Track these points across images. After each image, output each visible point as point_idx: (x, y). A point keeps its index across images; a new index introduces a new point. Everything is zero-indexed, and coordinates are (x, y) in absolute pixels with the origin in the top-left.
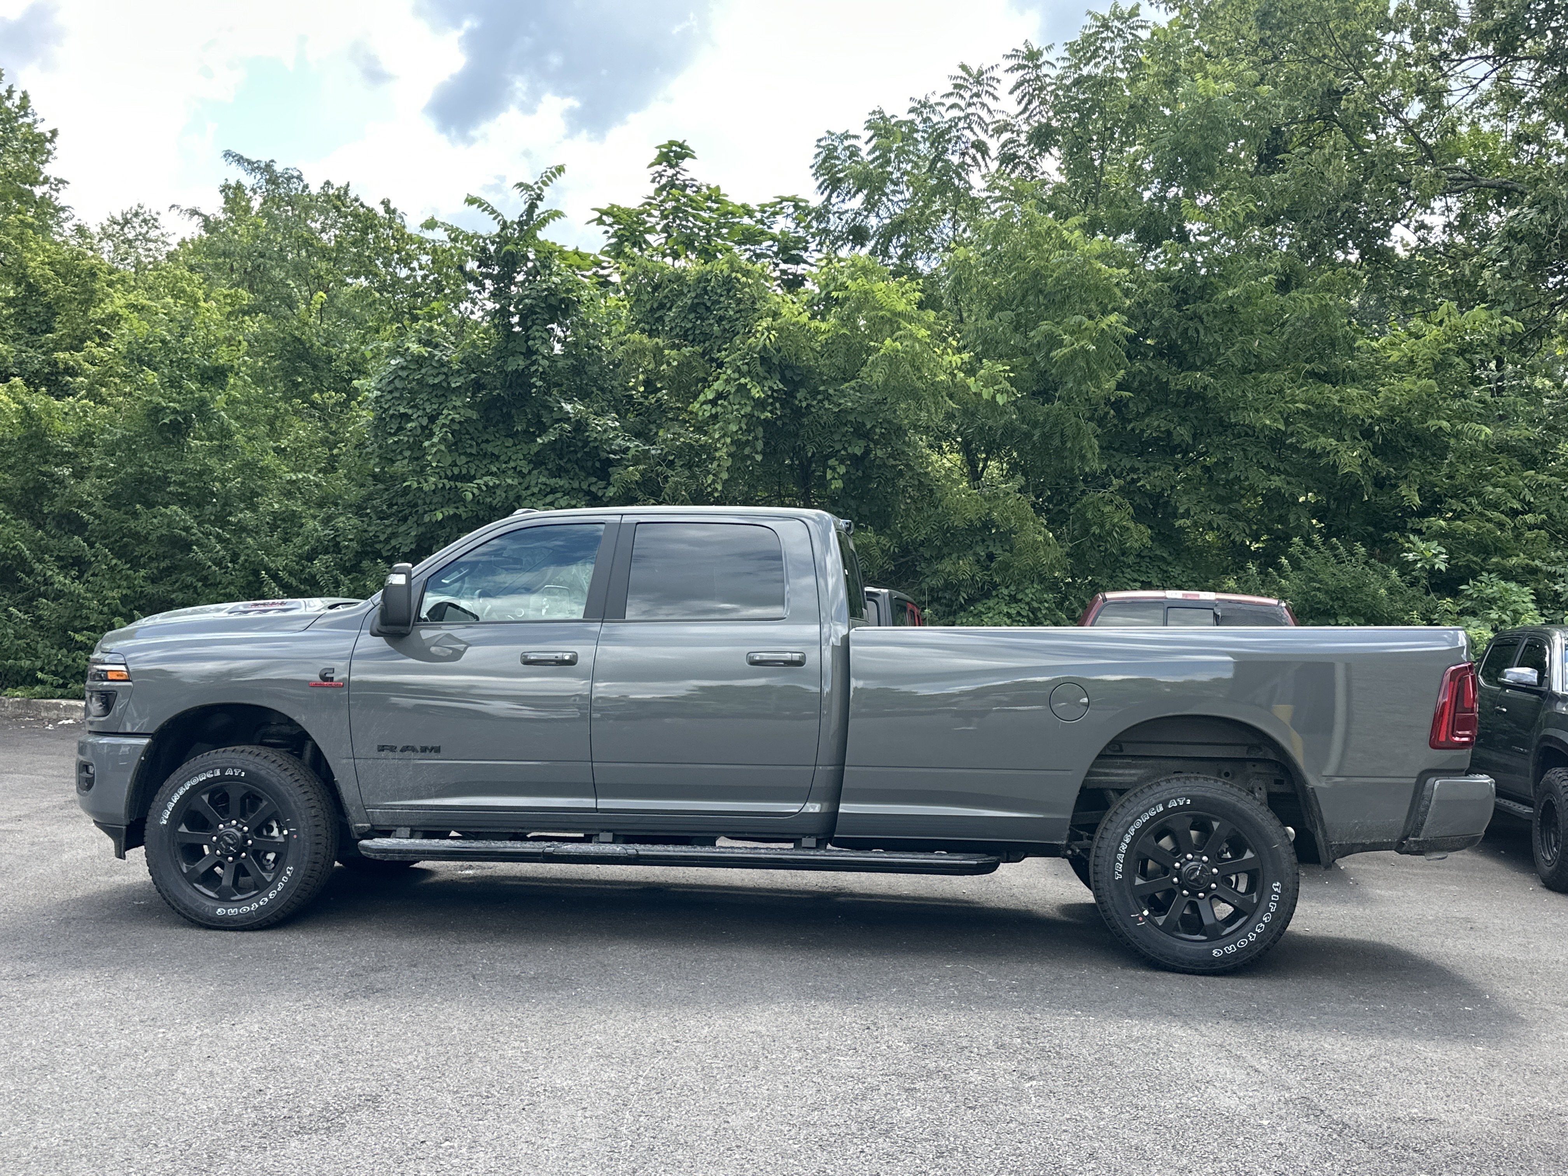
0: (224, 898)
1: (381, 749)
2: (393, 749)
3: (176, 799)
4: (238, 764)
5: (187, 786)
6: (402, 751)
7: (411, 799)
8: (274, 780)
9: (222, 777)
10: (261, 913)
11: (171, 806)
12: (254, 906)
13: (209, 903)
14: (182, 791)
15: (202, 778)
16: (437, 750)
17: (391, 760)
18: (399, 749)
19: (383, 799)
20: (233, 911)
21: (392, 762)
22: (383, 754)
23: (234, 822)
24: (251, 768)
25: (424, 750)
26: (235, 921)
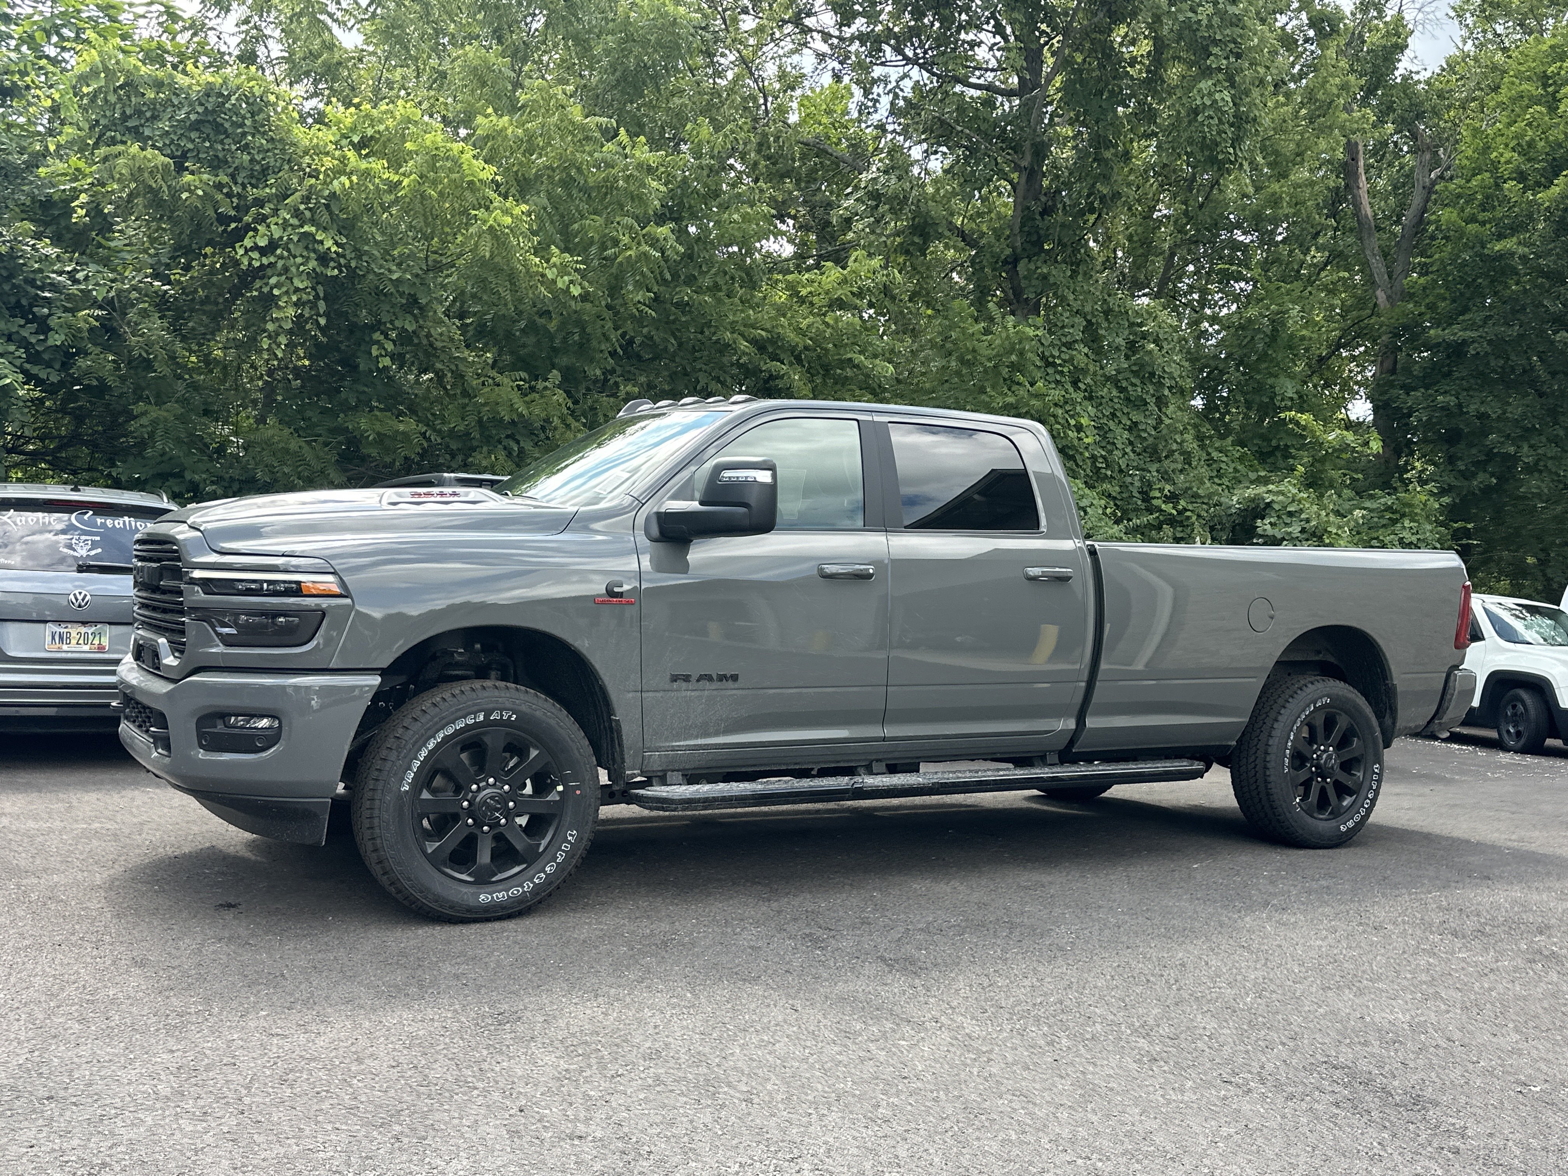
0: (483, 880)
1: (675, 679)
2: (687, 678)
3: (424, 753)
4: (508, 705)
5: (440, 735)
6: (698, 681)
7: (697, 737)
8: (553, 722)
9: (487, 722)
10: (538, 894)
11: (416, 764)
12: (528, 886)
13: (464, 889)
14: (431, 745)
15: (460, 725)
16: (735, 678)
17: (685, 692)
18: (695, 677)
19: (666, 740)
20: (500, 896)
21: (684, 694)
22: (675, 685)
23: (491, 780)
24: (524, 708)
25: (722, 678)
26: (504, 908)
